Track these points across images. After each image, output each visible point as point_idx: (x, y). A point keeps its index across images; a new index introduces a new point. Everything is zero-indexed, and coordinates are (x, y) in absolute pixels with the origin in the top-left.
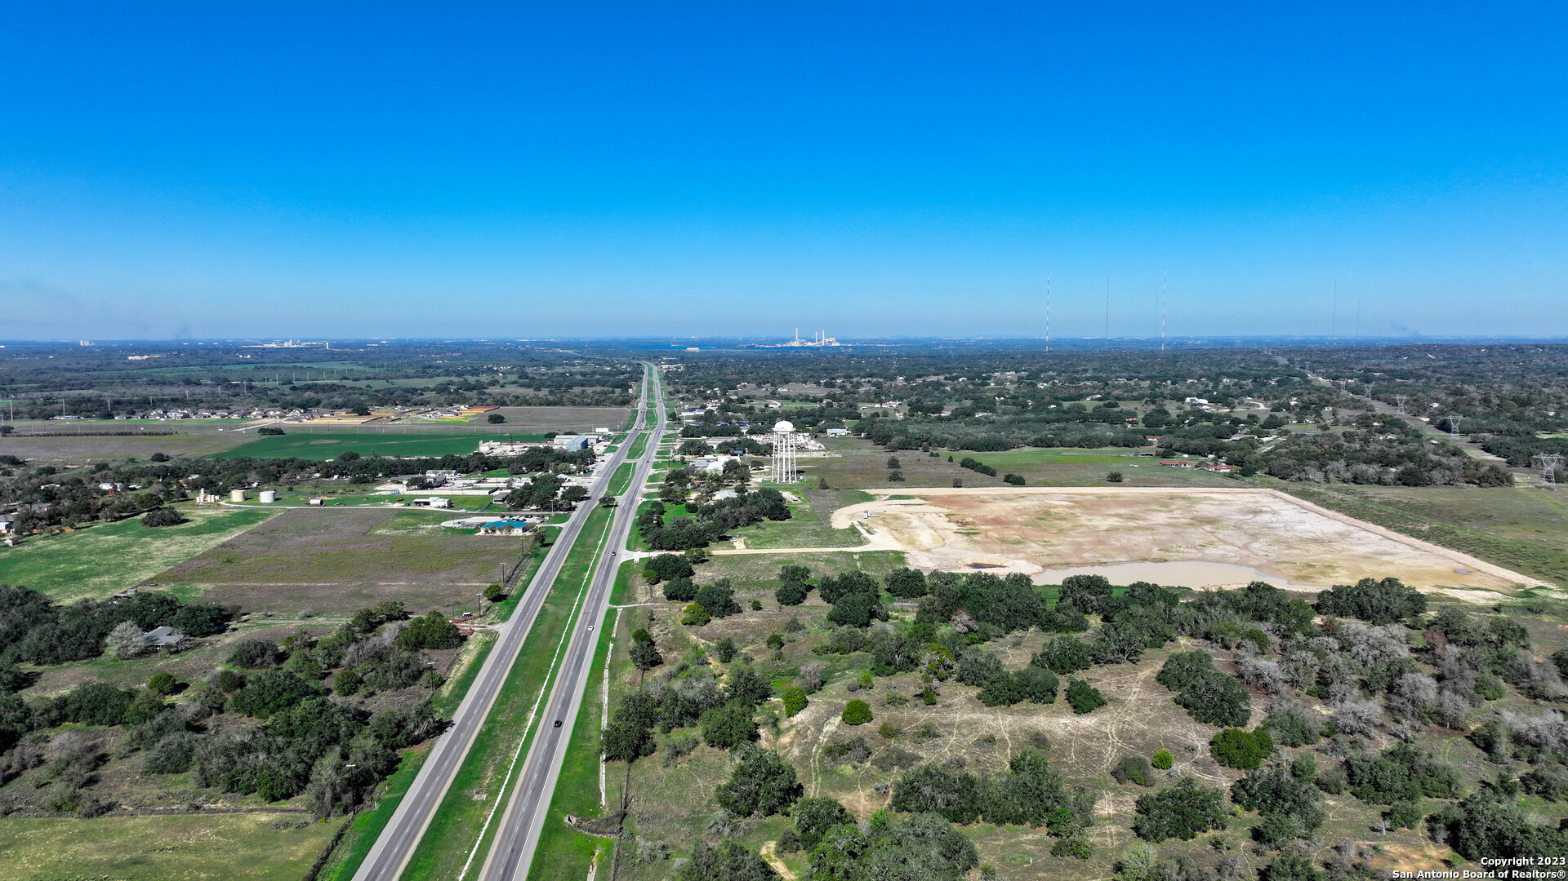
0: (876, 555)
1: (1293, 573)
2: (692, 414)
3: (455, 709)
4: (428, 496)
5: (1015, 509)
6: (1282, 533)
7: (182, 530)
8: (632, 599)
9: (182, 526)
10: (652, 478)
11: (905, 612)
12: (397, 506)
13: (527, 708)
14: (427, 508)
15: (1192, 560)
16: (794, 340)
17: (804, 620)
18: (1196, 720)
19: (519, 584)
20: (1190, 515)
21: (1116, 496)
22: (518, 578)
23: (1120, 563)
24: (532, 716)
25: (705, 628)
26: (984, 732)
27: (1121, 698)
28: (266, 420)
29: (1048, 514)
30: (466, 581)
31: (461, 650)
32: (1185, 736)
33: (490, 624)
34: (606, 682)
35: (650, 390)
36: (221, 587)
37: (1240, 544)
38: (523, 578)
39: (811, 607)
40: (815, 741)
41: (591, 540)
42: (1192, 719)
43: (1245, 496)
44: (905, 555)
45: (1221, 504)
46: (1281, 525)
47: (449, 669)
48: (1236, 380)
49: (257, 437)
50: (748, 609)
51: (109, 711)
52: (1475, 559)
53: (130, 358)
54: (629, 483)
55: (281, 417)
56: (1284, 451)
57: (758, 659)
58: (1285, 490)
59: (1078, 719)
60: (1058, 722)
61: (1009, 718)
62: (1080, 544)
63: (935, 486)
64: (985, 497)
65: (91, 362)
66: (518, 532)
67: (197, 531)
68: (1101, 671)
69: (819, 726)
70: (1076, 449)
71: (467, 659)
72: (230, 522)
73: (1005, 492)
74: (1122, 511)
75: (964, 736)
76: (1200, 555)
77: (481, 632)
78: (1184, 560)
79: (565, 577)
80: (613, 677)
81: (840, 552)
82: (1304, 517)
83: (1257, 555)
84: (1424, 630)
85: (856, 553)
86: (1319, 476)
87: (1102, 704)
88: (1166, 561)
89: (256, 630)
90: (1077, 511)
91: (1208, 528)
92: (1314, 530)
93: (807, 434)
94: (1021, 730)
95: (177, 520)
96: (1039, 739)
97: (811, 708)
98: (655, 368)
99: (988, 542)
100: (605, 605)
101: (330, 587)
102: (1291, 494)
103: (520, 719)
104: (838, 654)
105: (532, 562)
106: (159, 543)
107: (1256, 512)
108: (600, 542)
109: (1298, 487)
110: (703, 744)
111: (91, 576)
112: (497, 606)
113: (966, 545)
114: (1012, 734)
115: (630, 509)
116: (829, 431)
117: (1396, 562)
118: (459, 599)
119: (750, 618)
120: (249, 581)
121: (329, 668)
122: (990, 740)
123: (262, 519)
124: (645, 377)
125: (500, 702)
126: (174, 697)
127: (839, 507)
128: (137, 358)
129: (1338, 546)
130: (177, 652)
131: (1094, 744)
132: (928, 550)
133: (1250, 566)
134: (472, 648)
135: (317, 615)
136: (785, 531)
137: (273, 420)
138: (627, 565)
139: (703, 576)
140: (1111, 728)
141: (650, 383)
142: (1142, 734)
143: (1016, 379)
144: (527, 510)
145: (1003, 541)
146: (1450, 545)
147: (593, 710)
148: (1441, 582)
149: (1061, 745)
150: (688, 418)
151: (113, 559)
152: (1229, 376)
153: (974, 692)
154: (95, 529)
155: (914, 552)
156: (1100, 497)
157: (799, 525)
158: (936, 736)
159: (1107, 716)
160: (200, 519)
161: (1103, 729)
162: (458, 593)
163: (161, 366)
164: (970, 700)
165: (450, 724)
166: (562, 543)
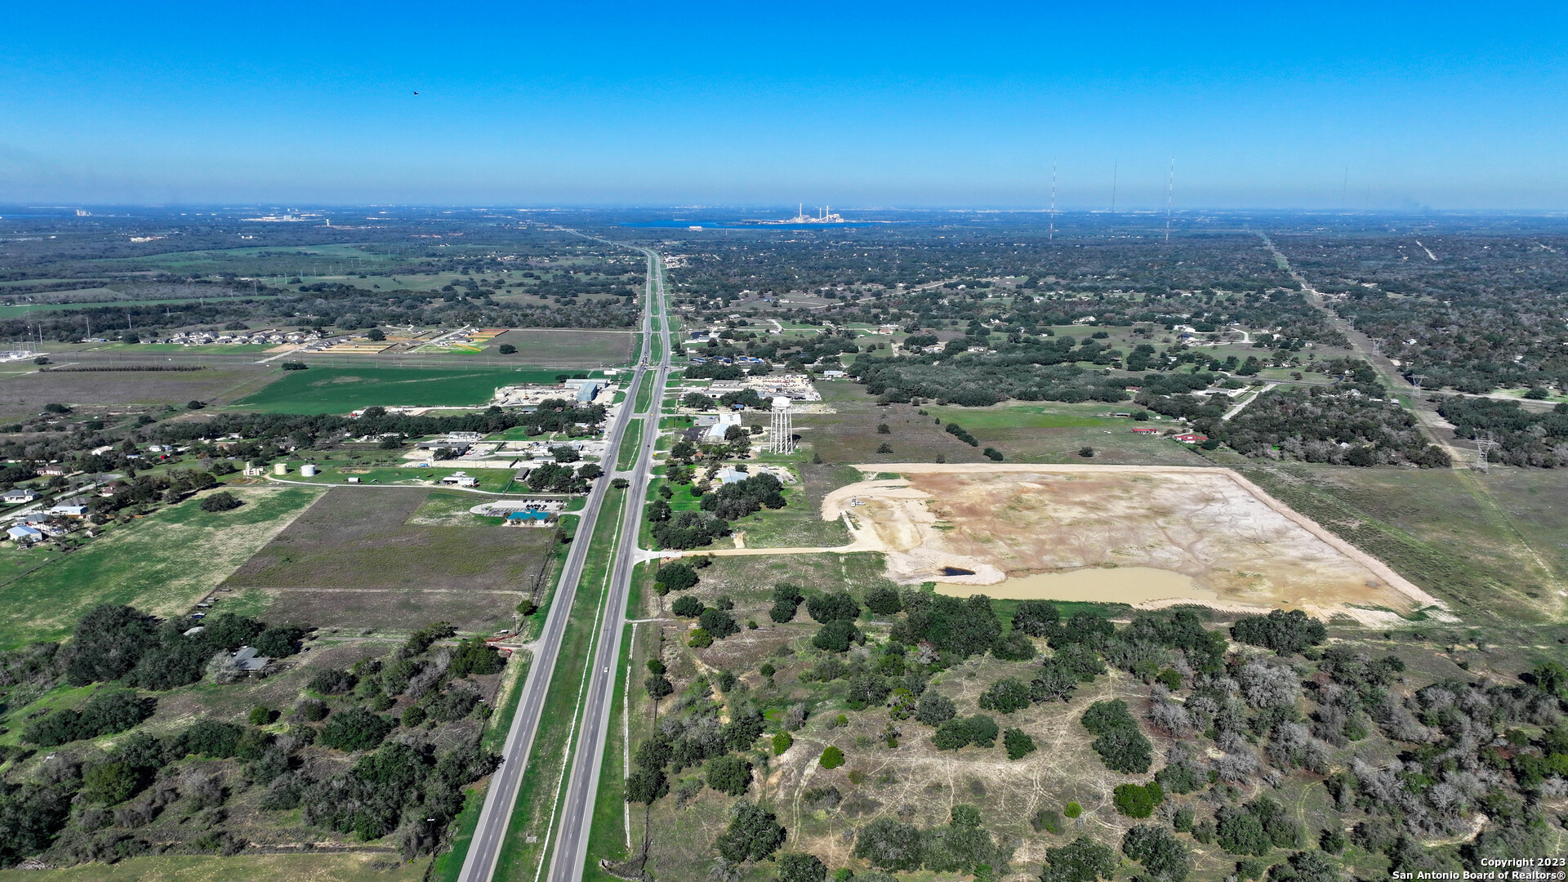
0: (860, 557)
1: (1225, 583)
2: (695, 341)
3: (503, 743)
4: (453, 471)
5: (991, 494)
6: (1226, 531)
7: (237, 516)
8: (645, 614)
9: (238, 511)
10: (660, 444)
11: (879, 632)
12: (428, 484)
13: (562, 742)
14: (455, 487)
15: (1139, 565)
16: (798, 216)
17: (793, 642)
18: (1107, 766)
19: (547, 592)
20: (1147, 505)
21: (1083, 476)
22: (544, 584)
23: (1074, 568)
24: (567, 751)
25: (708, 650)
26: (934, 778)
27: (1050, 741)
28: (286, 347)
29: (1019, 500)
30: (499, 589)
31: (502, 675)
32: (1095, 783)
33: (525, 643)
34: (626, 711)
35: (654, 298)
36: (285, 593)
37: (1185, 543)
38: (549, 585)
39: (799, 624)
40: (797, 785)
41: (606, 535)
42: (1103, 765)
43: (1203, 477)
44: (886, 558)
45: (1179, 489)
46: (1227, 519)
47: (495, 698)
48: (1230, 293)
49: (280, 375)
50: (745, 629)
51: (223, 746)
52: (1388, 569)
53: (133, 240)
54: (638, 451)
55: (301, 342)
56: (1250, 416)
57: (753, 687)
58: (1239, 470)
59: (1010, 765)
60: (995, 768)
61: (956, 763)
62: (1043, 542)
63: (920, 461)
64: (964, 477)
65: (96, 245)
66: (540, 524)
67: (251, 519)
68: (1037, 711)
69: (801, 766)
70: (1058, 403)
71: (509, 685)
72: (280, 505)
73: (984, 470)
74: (1087, 498)
75: (917, 782)
76: (1147, 558)
77: (518, 653)
78: (1132, 565)
79: (585, 584)
80: (632, 707)
81: (828, 553)
82: (1250, 508)
83: (1197, 559)
84: (1320, 661)
85: (842, 555)
86: (1274, 452)
87: (1032, 749)
88: (1116, 566)
89: (326, 649)
90: (1046, 497)
91: (1161, 521)
92: (1255, 526)
93: (805, 376)
94: (964, 776)
95: (232, 503)
96: (977, 787)
97: (795, 747)
98: (658, 260)
99: (961, 540)
100: (622, 620)
101: (382, 595)
102: (1245, 475)
103: (557, 755)
104: (820, 682)
105: (554, 563)
106: (221, 535)
107: (1208, 500)
108: (615, 537)
109: (1252, 466)
110: (707, 786)
111: (170, 577)
112: (530, 620)
113: (939, 543)
114: (956, 780)
115: (640, 490)
116: (826, 373)
117: (1319, 571)
118: (495, 612)
119: (748, 639)
120: (308, 586)
121: (394, 694)
122: (938, 787)
123: (308, 502)
124: (648, 276)
125: (540, 736)
126: (271, 727)
127: (831, 490)
128: (140, 239)
129: (1271, 548)
130: (264, 676)
131: (1021, 792)
132: (906, 552)
133: (1188, 574)
134: (512, 670)
135: (376, 630)
136: (780, 524)
137: (291, 346)
138: (639, 567)
139: (707, 586)
140: (1036, 776)
141: (654, 289)
142: (1061, 782)
143: (1013, 287)
144: (546, 492)
145: (976, 539)
146: (1371, 549)
147: (617, 744)
148: (1350, 599)
149: (994, 792)
150: (692, 346)
151: (185, 555)
152: (1224, 287)
153: (931, 732)
154: (161, 515)
155: (894, 553)
156: (1070, 477)
157: (793, 515)
158: (894, 782)
159: (1034, 762)
160: (251, 501)
161: (1030, 776)
162: (493, 603)
163: (166, 252)
164: (925, 742)
165: (500, 759)
166: (581, 538)
